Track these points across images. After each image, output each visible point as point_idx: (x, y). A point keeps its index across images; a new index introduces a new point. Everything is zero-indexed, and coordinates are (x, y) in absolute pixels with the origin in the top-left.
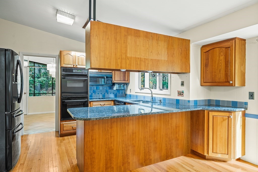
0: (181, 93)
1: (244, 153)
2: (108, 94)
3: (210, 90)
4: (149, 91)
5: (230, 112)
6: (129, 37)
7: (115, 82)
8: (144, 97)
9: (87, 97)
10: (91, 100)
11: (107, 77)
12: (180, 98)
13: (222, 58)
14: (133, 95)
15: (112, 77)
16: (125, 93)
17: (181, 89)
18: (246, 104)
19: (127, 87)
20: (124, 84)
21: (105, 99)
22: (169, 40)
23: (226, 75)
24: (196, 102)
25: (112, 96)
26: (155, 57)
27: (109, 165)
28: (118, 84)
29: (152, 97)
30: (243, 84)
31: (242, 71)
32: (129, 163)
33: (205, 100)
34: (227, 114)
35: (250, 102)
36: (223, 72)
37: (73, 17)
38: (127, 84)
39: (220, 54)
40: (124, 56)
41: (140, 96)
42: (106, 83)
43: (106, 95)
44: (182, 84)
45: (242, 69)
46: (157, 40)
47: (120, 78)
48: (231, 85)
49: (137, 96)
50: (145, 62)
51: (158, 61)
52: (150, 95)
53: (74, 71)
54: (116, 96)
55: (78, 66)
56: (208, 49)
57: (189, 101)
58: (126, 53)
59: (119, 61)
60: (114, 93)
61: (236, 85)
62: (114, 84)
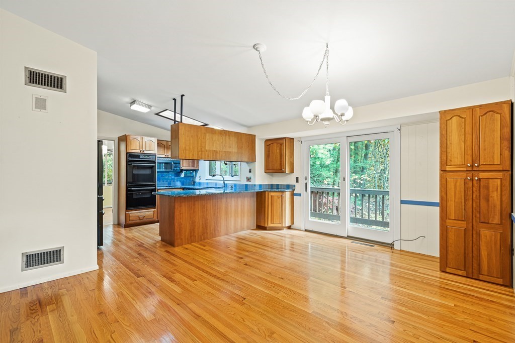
0: (249, 179)
1: (293, 223)
2: (174, 181)
3: (272, 176)
4: (221, 178)
5: (282, 192)
6: (208, 135)
7: (183, 168)
8: (216, 184)
9: (154, 185)
10: (158, 188)
11: (174, 163)
12: (248, 183)
13: (278, 151)
14: (204, 183)
15: (180, 163)
16: (193, 181)
17: (249, 175)
18: (294, 186)
19: (196, 174)
20: (193, 170)
21: (170, 187)
22: (238, 135)
23: (281, 164)
24: (260, 186)
25: (179, 184)
26: (227, 150)
27: (192, 234)
28: (187, 170)
29: (224, 183)
30: (292, 171)
31: (291, 162)
32: (207, 233)
33: (269, 185)
34: (280, 194)
35: (296, 184)
36: (279, 162)
37: (150, 107)
38: (196, 171)
39: (277, 148)
40: (203, 149)
41: (211, 183)
42: (174, 170)
43: (172, 182)
44: (250, 171)
45: (291, 160)
46: (229, 136)
47: (189, 164)
48: (283, 172)
49: (207, 184)
50: (220, 154)
51: (230, 152)
52: (223, 182)
53: (141, 157)
54: (183, 184)
55: (145, 152)
56: (269, 143)
57: (255, 185)
58: (205, 147)
59: (200, 153)
60: (180, 181)
61: (287, 172)
62: (182, 171)
